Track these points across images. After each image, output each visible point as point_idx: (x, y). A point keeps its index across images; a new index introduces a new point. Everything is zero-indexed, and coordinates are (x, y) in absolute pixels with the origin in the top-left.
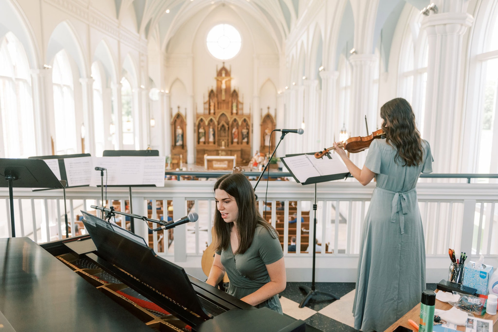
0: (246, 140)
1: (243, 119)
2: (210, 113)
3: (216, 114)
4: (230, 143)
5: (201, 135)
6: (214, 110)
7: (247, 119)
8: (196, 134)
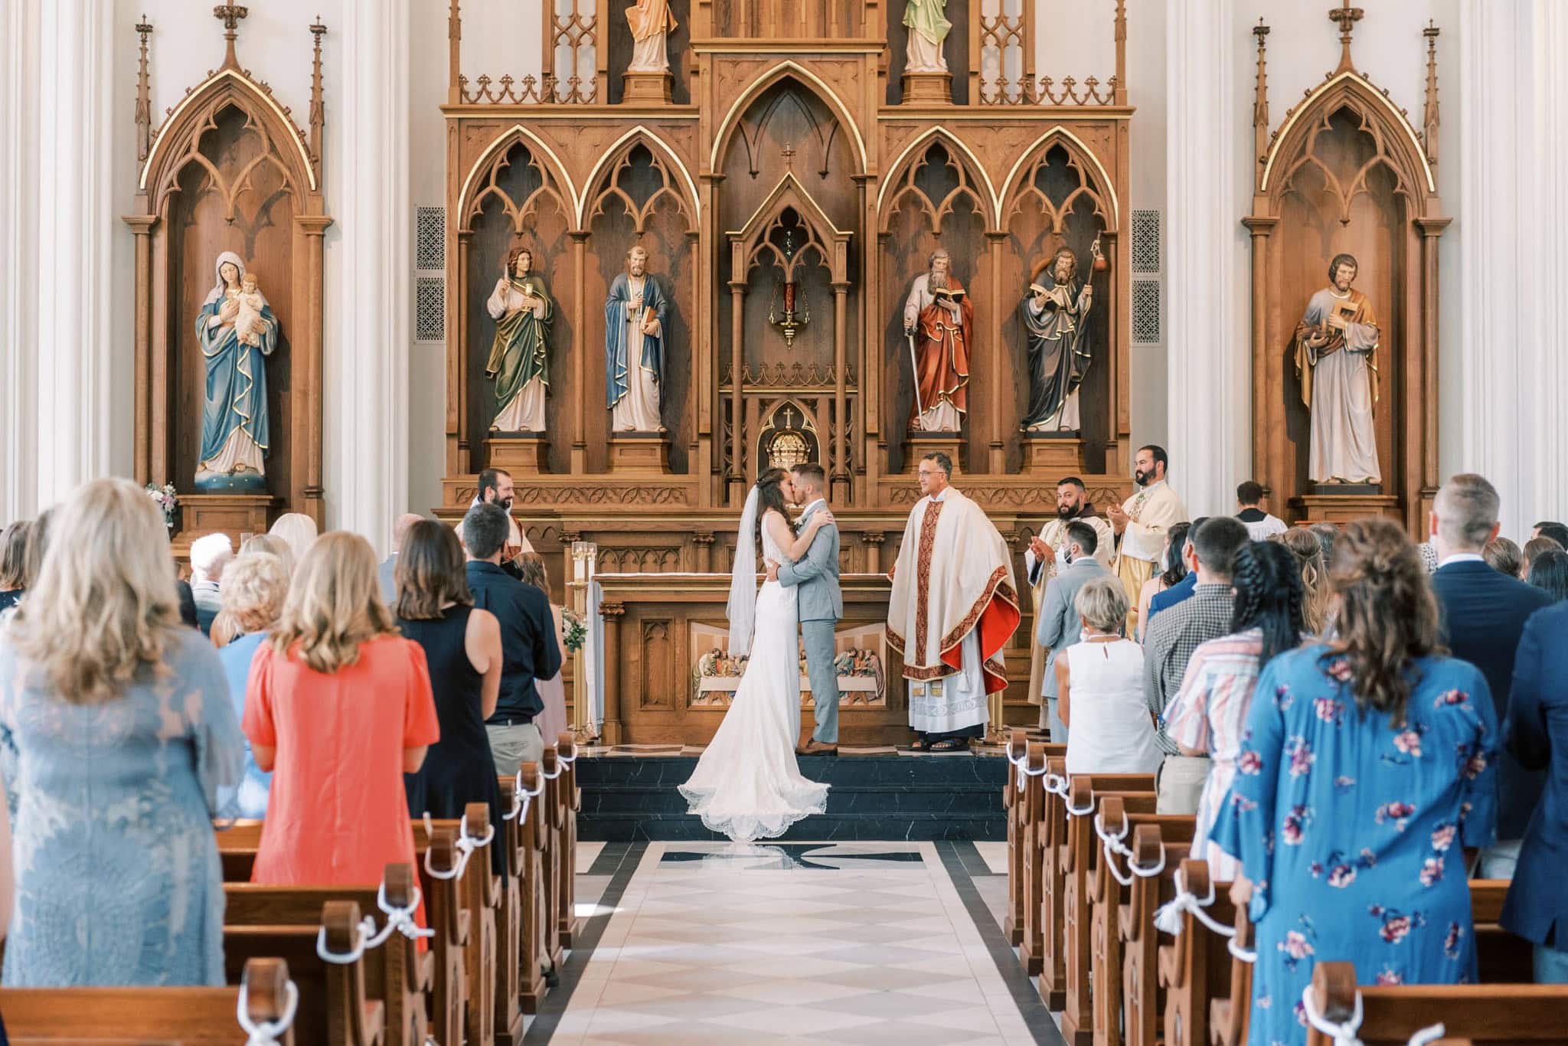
0: (1068, 415)
1: (1032, 148)
2: (617, 82)
3: (699, 89)
4: (874, 456)
5: (507, 354)
6: (676, 39)
7: (1086, 146)
8: (444, 352)
